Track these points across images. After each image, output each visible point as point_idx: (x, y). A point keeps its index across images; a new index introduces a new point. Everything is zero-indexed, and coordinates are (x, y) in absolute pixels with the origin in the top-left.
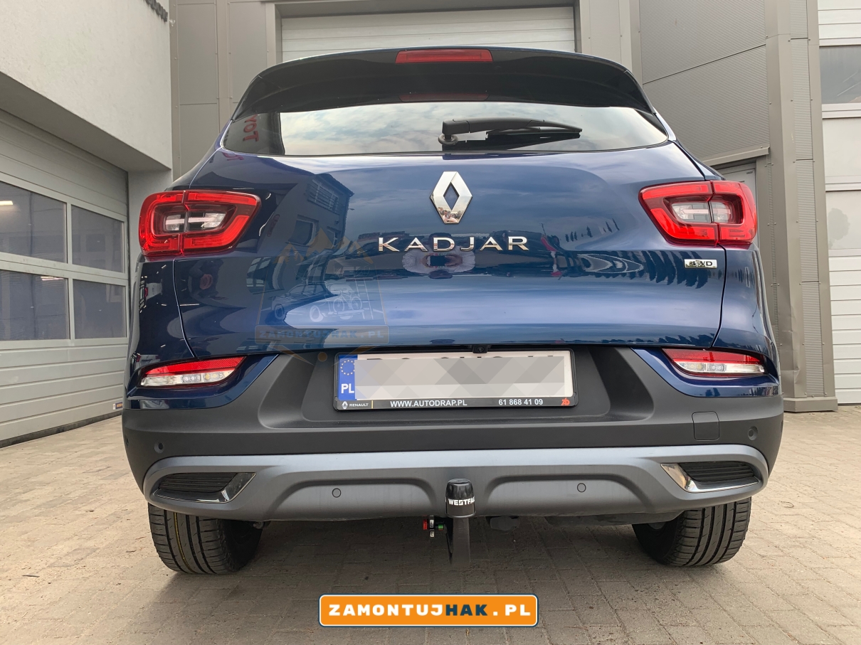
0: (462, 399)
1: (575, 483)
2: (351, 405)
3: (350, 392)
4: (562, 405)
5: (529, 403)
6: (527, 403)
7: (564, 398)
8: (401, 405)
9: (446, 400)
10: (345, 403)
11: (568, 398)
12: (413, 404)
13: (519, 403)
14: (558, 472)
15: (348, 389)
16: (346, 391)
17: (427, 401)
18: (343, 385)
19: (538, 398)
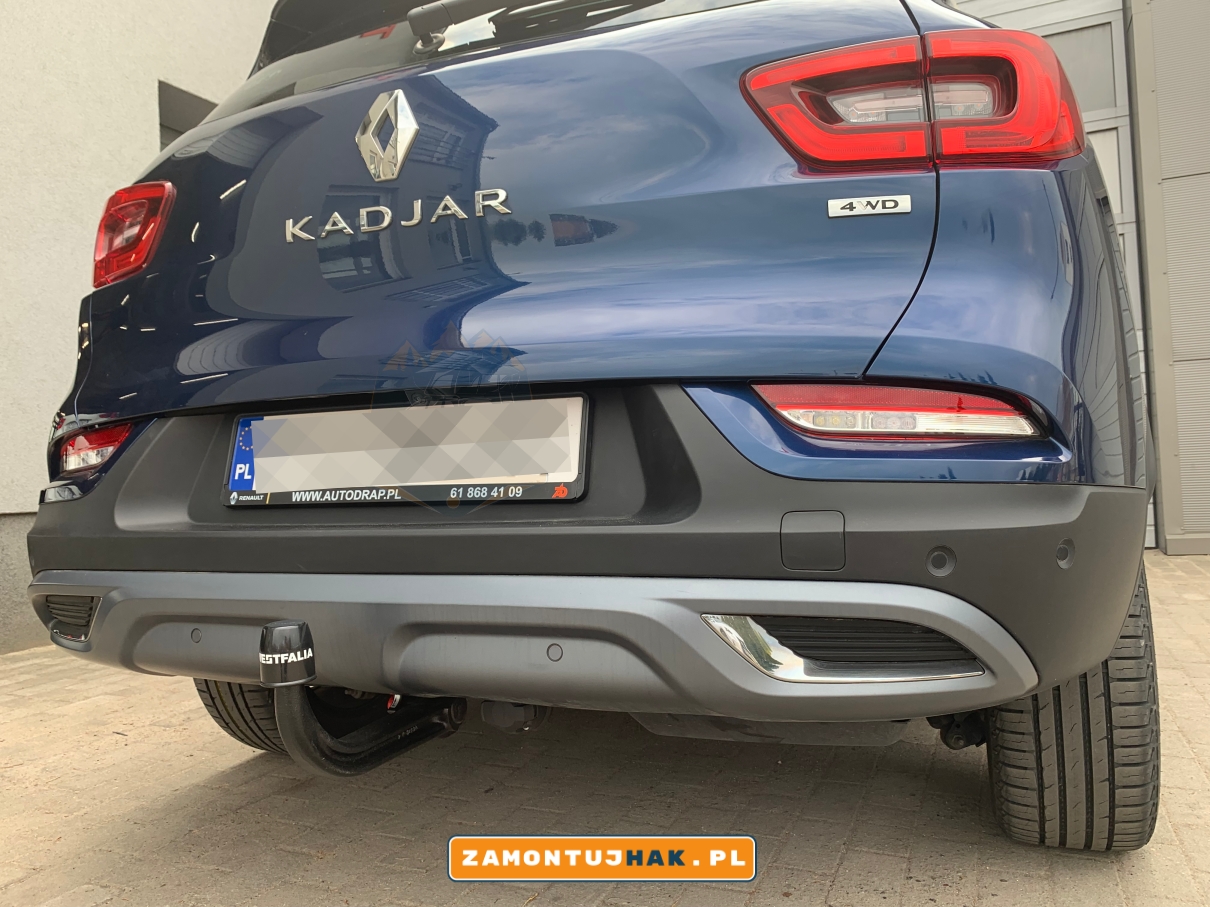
0: (395, 488)
1: (543, 643)
2: (241, 498)
3: (247, 477)
4: (554, 497)
5: (499, 492)
6: (496, 495)
7: (558, 484)
8: (306, 497)
9: (371, 489)
10: (235, 494)
11: (566, 485)
12: (322, 497)
13: (483, 494)
14: (500, 619)
15: (244, 473)
16: (242, 475)
17: (343, 492)
18: (239, 466)
19: (516, 485)
